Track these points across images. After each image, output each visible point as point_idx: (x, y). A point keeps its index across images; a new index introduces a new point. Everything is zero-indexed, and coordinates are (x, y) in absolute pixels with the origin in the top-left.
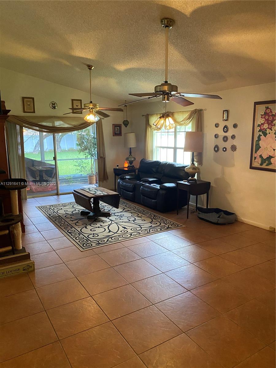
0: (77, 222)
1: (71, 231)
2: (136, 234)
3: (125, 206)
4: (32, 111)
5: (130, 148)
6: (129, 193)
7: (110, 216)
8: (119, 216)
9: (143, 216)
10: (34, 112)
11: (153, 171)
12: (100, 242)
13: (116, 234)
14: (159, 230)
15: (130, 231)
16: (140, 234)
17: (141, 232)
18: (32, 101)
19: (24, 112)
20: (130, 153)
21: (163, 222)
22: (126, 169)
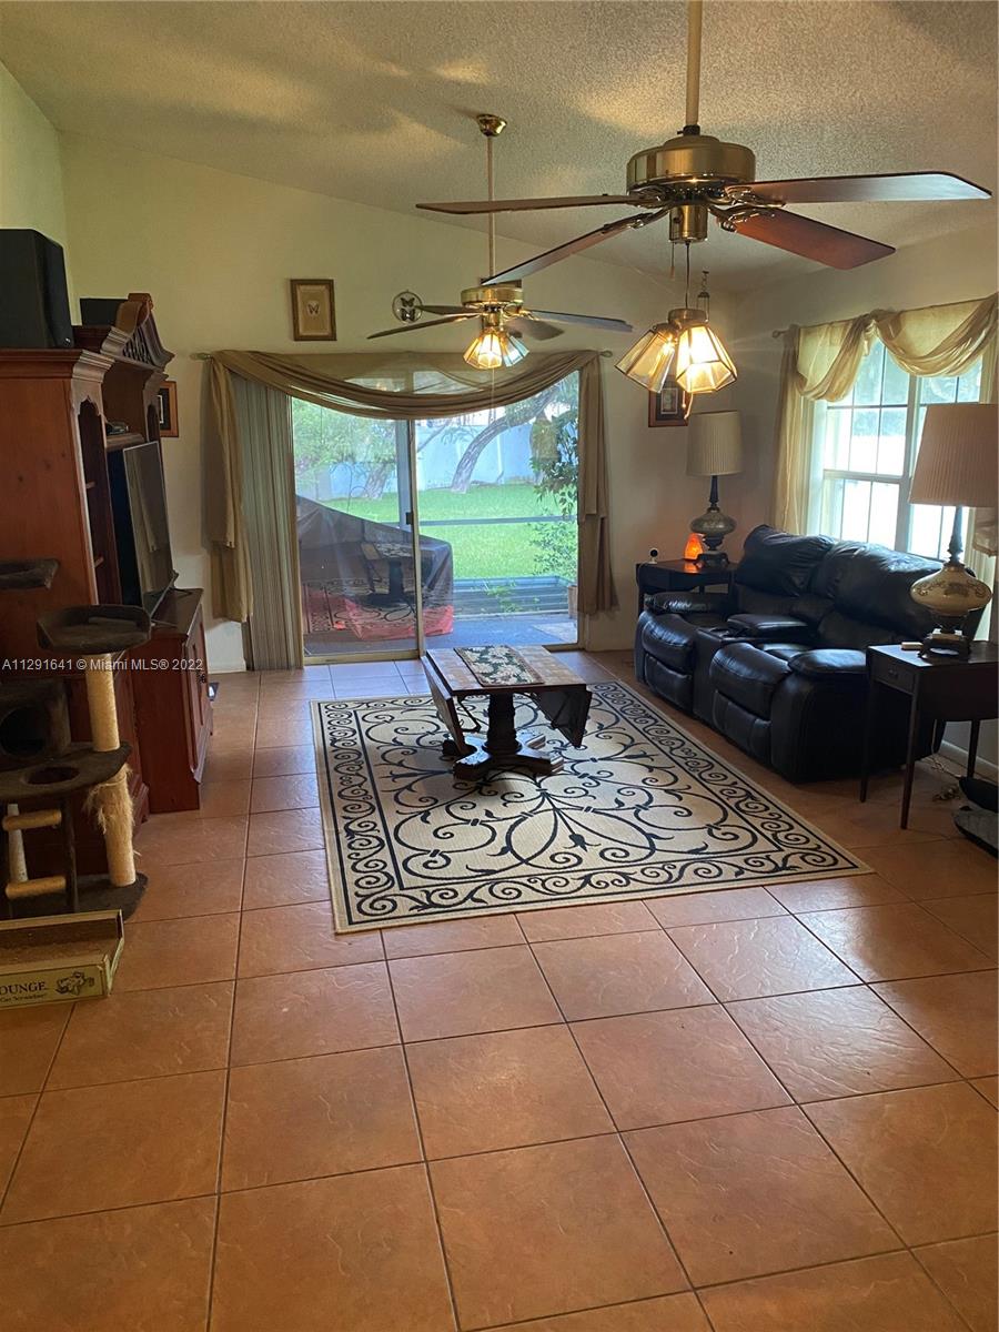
0: (409, 787)
1: (359, 825)
2: (608, 877)
3: (644, 733)
4: (327, 332)
5: (715, 478)
6: (671, 672)
7: (550, 775)
8: (586, 780)
9: (697, 788)
10: (332, 337)
11: (794, 585)
12: (435, 898)
13: (524, 869)
14: (729, 873)
15: (591, 859)
16: (628, 883)
17: (639, 876)
18: (326, 293)
19: (296, 340)
20: (714, 498)
21: (769, 834)
22: (692, 569)
